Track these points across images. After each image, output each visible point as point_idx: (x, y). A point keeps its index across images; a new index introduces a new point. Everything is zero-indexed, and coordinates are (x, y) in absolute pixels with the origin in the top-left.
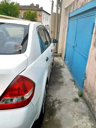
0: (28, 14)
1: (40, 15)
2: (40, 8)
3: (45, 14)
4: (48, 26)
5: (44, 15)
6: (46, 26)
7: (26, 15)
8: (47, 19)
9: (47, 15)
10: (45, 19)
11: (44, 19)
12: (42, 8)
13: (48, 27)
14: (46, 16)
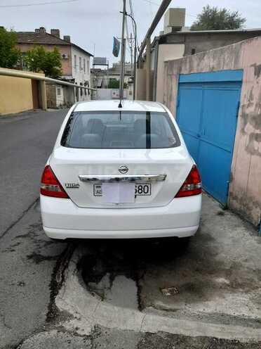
0: (37, 55)
1: (66, 57)
2: (62, 38)
3: (79, 55)
4: (86, 83)
5: (75, 56)
6: (81, 84)
7: (33, 60)
8: (83, 66)
9: (83, 57)
10: (78, 68)
11: (75, 68)
12: (67, 39)
13: (87, 87)
14: (80, 58)
